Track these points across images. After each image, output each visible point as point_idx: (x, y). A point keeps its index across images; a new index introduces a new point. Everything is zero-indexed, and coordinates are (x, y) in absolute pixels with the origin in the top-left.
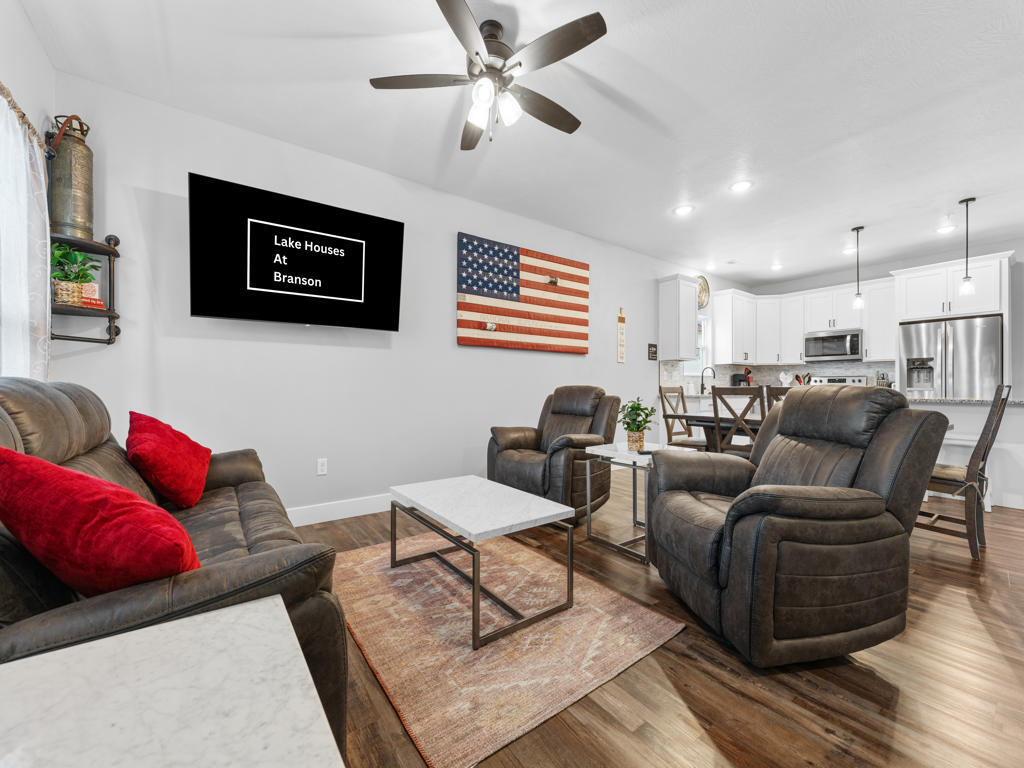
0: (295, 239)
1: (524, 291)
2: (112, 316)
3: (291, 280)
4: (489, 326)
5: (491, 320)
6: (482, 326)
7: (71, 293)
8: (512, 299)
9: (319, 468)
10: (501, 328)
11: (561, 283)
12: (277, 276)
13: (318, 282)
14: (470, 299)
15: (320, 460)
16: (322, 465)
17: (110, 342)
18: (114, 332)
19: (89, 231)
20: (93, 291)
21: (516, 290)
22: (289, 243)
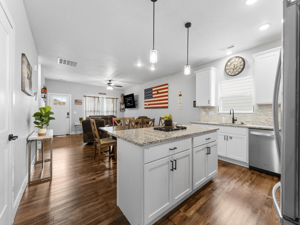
1: (154, 96)
5: (148, 103)
8: (152, 98)
10: (149, 105)
11: (159, 91)
13: (129, 103)
14: (146, 100)
21: (152, 96)
22: (128, 100)
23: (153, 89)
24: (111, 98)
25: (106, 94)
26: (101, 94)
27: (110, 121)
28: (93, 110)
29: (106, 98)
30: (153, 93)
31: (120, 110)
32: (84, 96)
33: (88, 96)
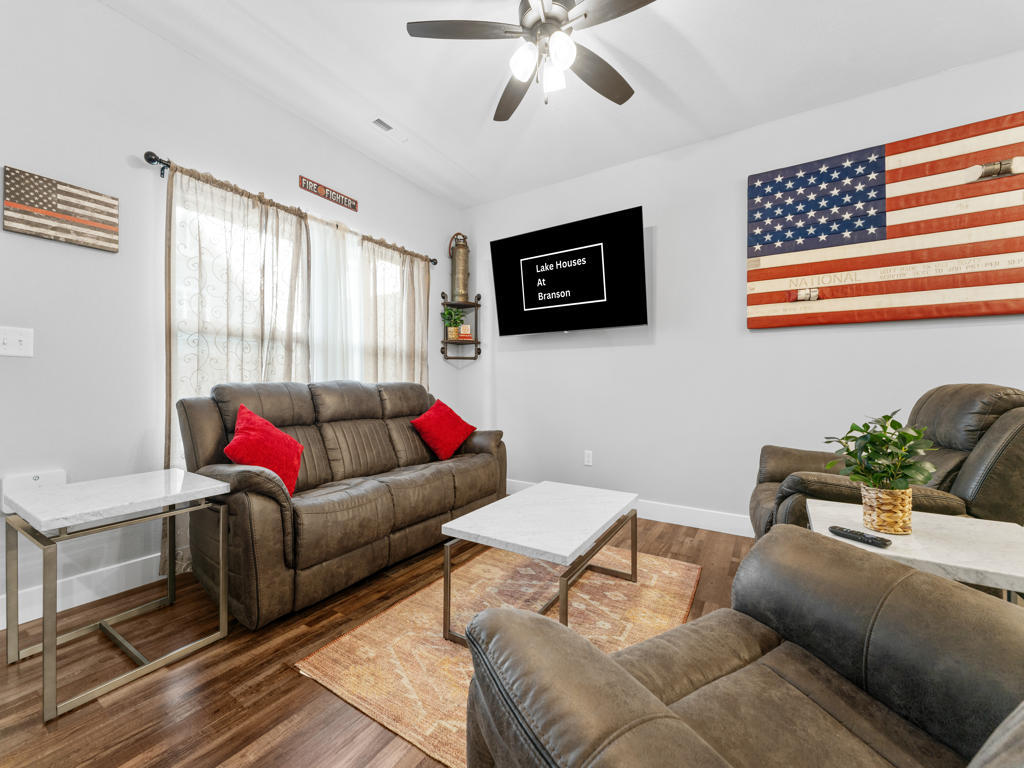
0: (549, 264)
1: (893, 218)
2: (477, 342)
3: (550, 296)
4: (802, 295)
5: (807, 284)
6: (790, 296)
7: (452, 333)
8: (870, 239)
9: (586, 459)
12: (541, 296)
14: (768, 262)
15: (587, 452)
16: (588, 457)
17: (475, 358)
18: (479, 352)
19: (466, 296)
20: (466, 329)
21: (879, 220)
22: (545, 268)
23: (892, 163)
24: (394, 248)
25: (354, 207)
26: (320, 191)
27: (409, 434)
28: (251, 325)
29: (365, 238)
30: (893, 190)
31: (443, 351)
32: (150, 158)
33: (193, 174)
